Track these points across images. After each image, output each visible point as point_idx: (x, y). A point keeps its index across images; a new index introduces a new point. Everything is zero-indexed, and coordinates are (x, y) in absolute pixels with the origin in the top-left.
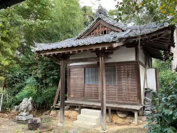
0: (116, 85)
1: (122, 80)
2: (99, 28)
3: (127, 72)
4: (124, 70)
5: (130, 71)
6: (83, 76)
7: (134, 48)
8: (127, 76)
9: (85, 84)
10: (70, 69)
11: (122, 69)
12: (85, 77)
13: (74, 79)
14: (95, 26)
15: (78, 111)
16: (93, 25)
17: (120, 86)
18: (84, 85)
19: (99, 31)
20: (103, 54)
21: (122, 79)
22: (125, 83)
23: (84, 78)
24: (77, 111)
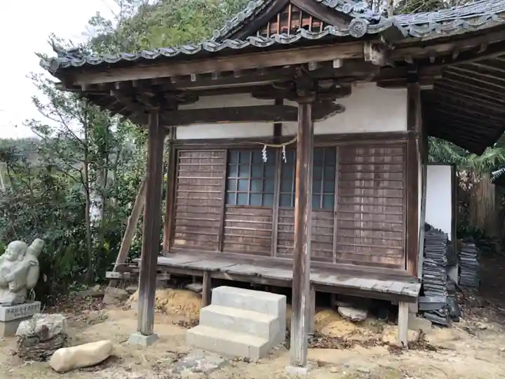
0: (335, 210)
1: (353, 197)
2: (284, 18)
3: (377, 168)
4: (365, 163)
5: (386, 168)
6: (222, 177)
7: (406, 90)
8: (372, 183)
9: (227, 205)
10: (176, 150)
11: (360, 159)
12: (227, 181)
13: (188, 185)
14: (271, 11)
15: (198, 294)
16: (264, 6)
17: (347, 214)
18: (222, 209)
19: (282, 28)
20: (311, 96)
21: (358, 192)
22: (365, 207)
23: (223, 183)
24: (196, 292)
